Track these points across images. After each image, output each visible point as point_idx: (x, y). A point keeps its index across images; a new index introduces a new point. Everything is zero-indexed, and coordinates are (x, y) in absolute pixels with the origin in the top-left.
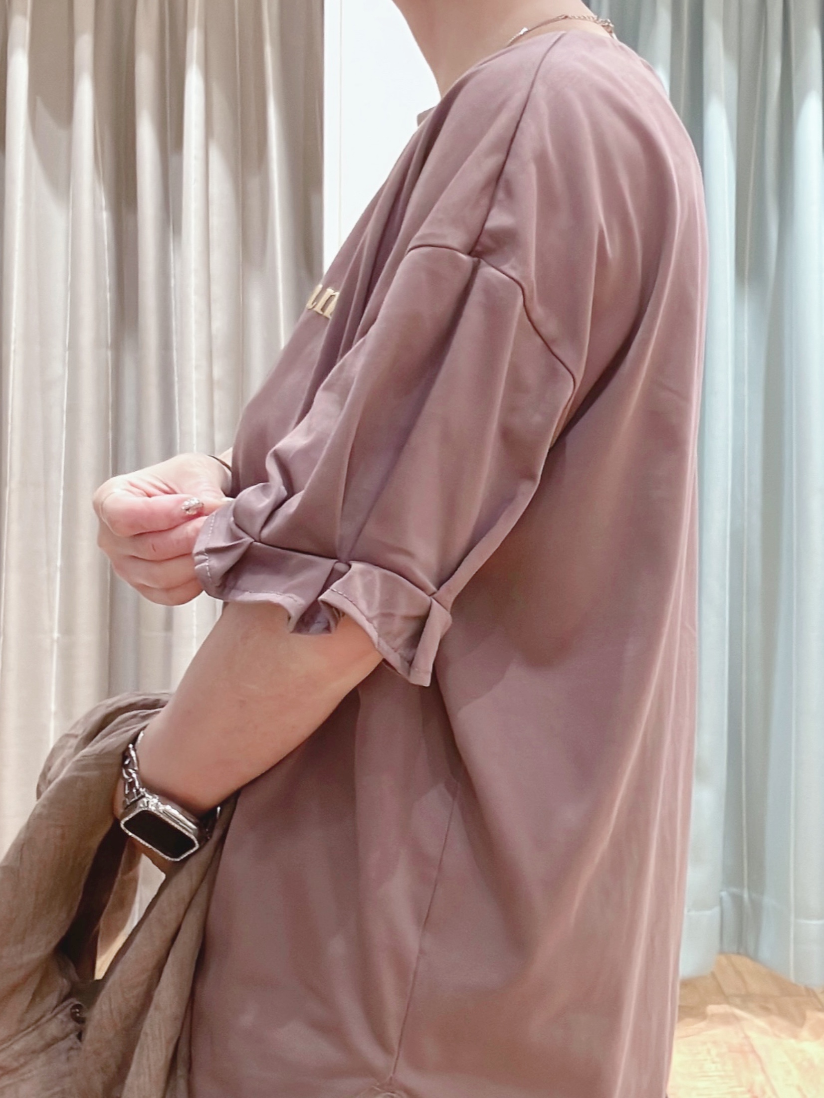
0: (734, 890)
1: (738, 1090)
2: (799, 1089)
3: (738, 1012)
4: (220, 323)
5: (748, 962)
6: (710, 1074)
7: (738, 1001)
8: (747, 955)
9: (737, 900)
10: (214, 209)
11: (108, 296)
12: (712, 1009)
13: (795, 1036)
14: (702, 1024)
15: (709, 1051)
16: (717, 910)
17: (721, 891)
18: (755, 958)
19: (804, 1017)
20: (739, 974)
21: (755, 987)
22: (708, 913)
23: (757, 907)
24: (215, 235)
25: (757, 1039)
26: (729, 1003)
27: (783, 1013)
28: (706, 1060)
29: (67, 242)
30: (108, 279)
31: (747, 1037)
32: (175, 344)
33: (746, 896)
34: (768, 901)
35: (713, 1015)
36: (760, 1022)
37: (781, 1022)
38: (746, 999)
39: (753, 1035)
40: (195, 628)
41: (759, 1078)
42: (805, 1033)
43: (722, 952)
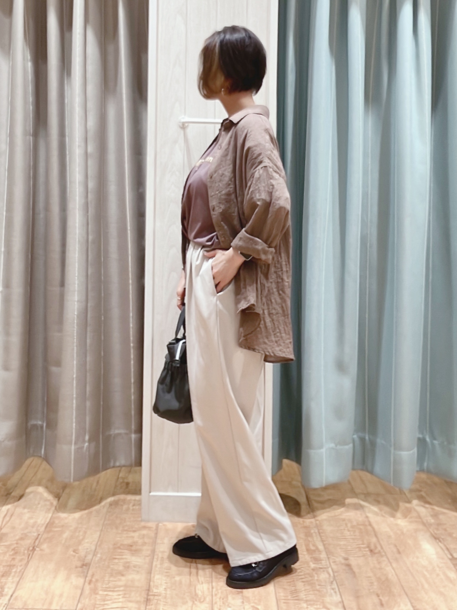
0: (360, 434)
1: (362, 546)
2: (396, 546)
3: (362, 503)
4: (92, 122)
5: (368, 475)
6: (347, 537)
7: (362, 496)
8: (367, 471)
9: (362, 440)
10: (89, 62)
11: (31, 107)
12: (348, 501)
13: (393, 516)
14: (342, 509)
15: (346, 524)
16: (351, 445)
17: (354, 435)
18: (371, 472)
19: (398, 506)
20: (363, 481)
21: (371, 489)
22: (347, 447)
23: (373, 444)
24: (89, 75)
25: (373, 518)
26: (358, 498)
27: (387, 504)
28: (344, 529)
29: (9, 79)
30: (31, 99)
31: (367, 517)
32: (67, 134)
33: (367, 438)
34: (380, 441)
35: (349, 505)
36: (375, 509)
37: (386, 509)
38: (367, 496)
39: (370, 515)
40: (76, 285)
41: (374, 540)
42: (399, 515)
43: (353, 469)
